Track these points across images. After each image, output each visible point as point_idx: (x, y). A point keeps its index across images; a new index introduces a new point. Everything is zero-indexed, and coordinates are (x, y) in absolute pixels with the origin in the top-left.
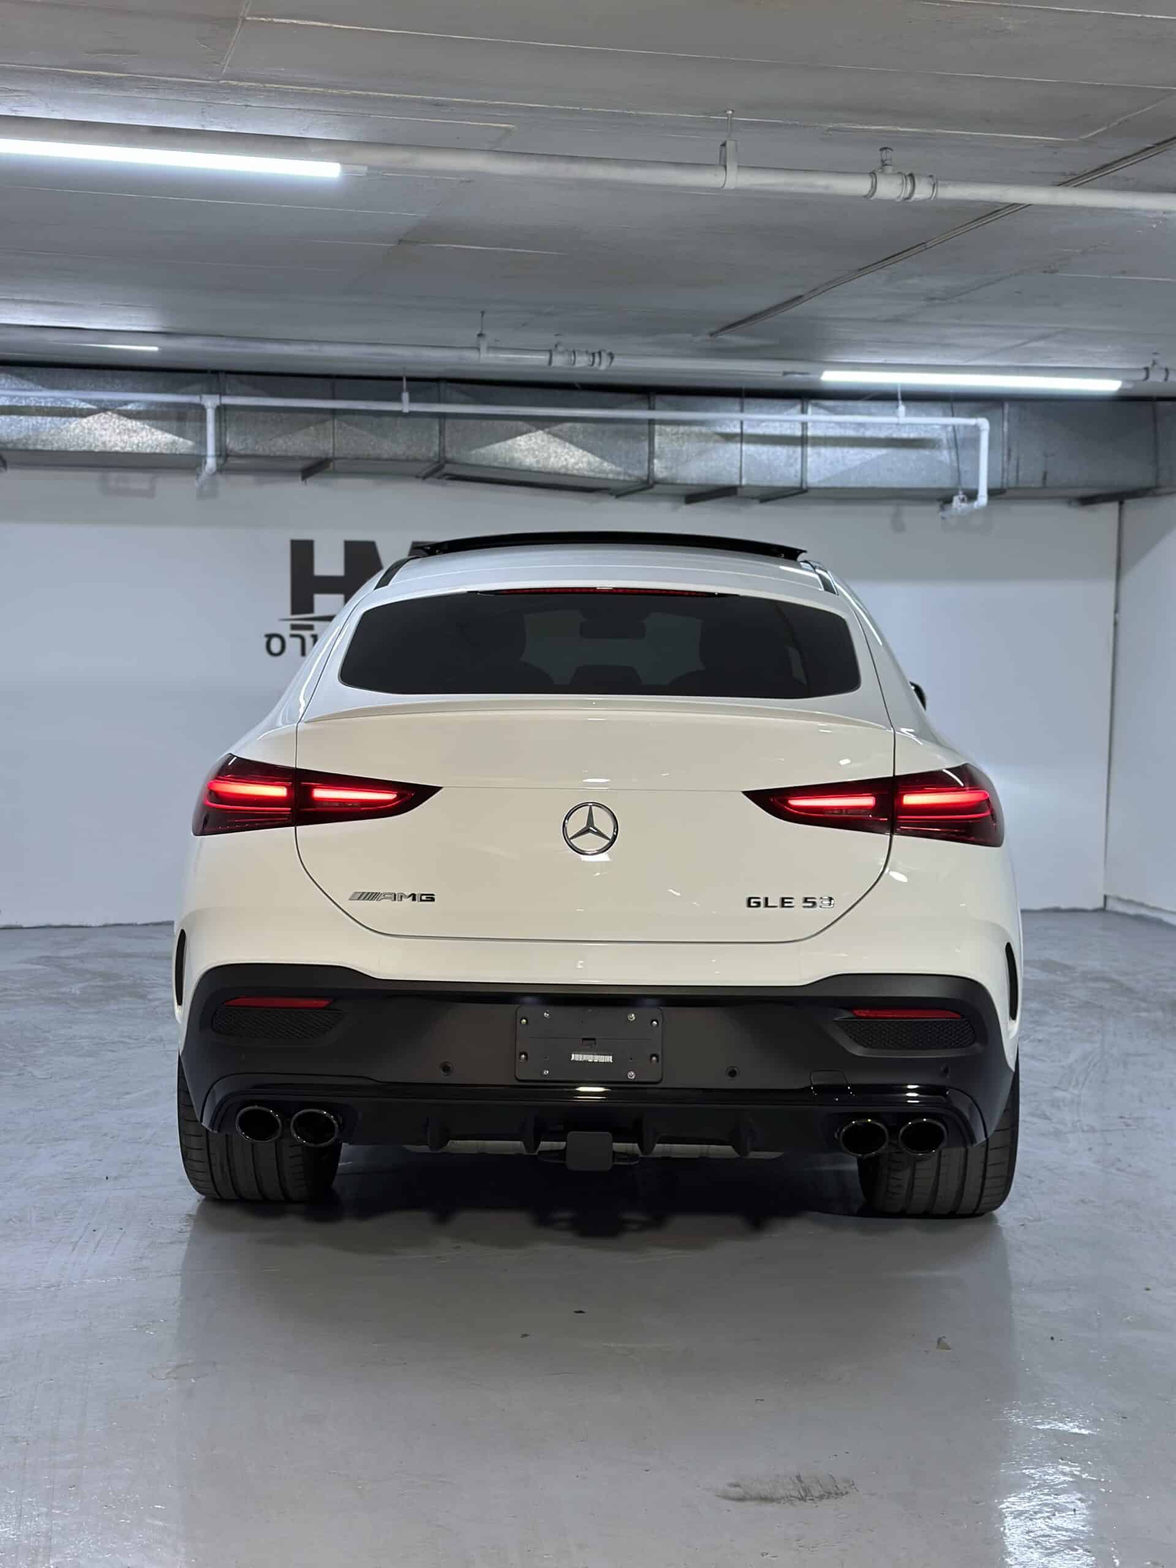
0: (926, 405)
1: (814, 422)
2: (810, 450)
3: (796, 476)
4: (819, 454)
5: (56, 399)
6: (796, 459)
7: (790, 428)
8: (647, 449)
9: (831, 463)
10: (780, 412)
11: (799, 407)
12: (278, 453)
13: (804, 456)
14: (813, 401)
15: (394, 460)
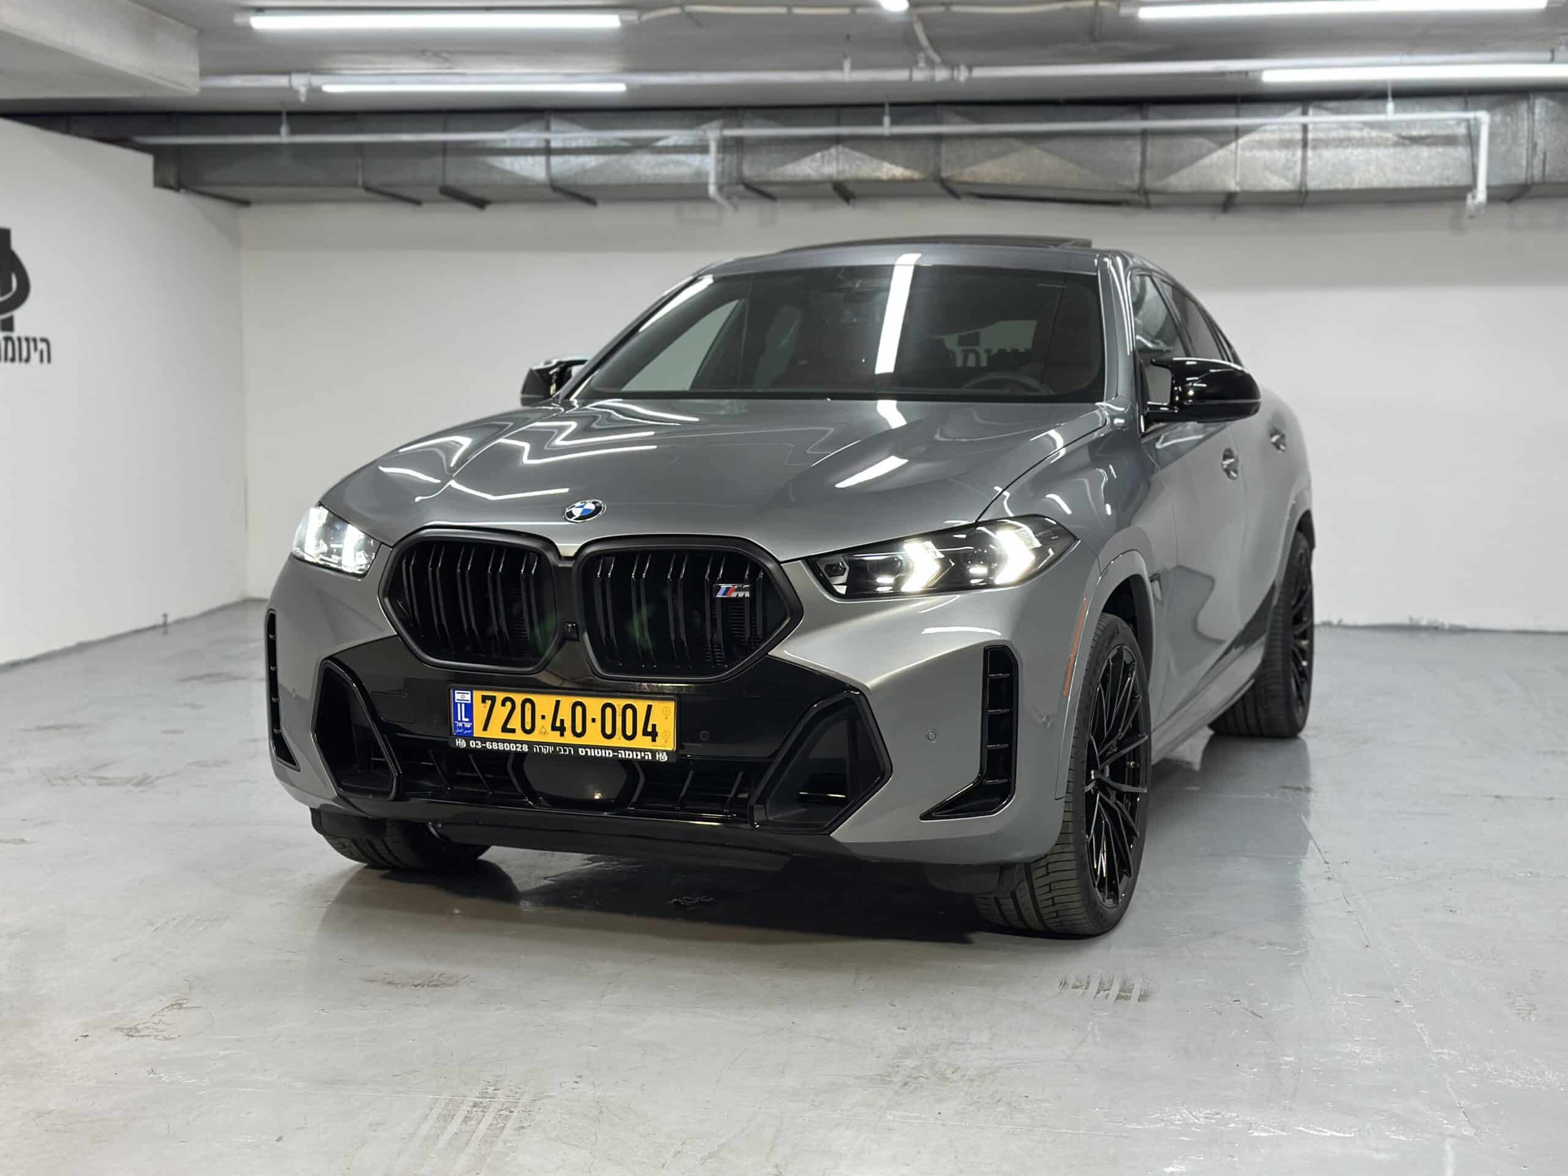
0: (1440, 101)
1: (1315, 123)
2: (1310, 153)
3: (1295, 180)
4: (1320, 157)
5: (599, 140)
6: (1295, 162)
7: (1290, 131)
8: (1138, 159)
9: (1334, 165)
10: (1280, 115)
11: (1299, 110)
12: (789, 179)
13: (1304, 159)
14: (1317, 103)
15: (893, 182)
